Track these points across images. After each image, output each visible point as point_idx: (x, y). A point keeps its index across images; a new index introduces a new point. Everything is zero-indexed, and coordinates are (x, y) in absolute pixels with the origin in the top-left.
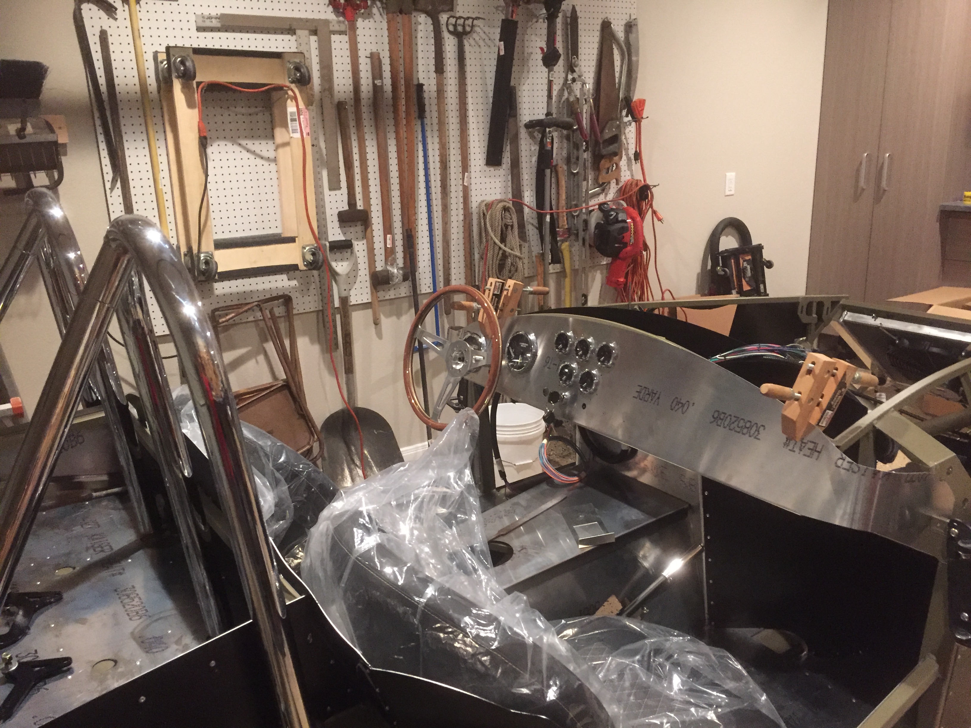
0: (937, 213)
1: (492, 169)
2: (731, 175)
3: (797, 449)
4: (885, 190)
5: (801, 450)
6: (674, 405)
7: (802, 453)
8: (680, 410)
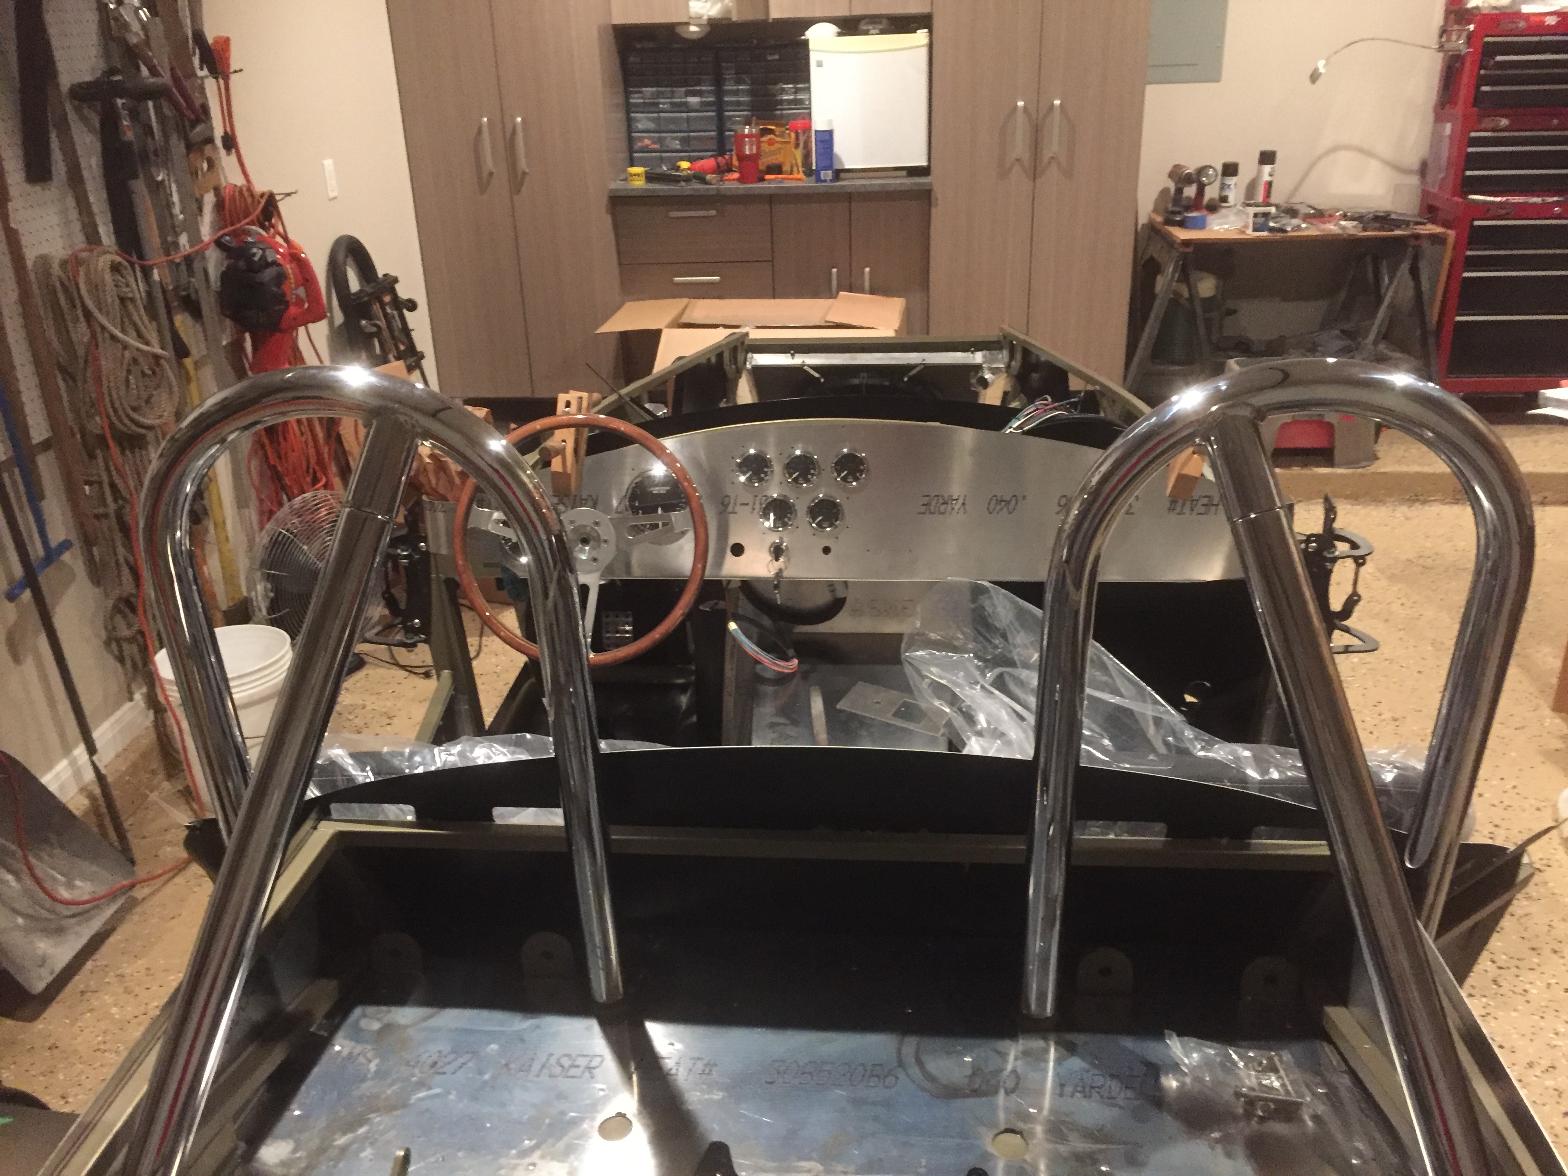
0: (605, 200)
1: (38, 188)
2: (328, 163)
3: (1187, 510)
4: (524, 174)
5: (1192, 510)
6: (992, 507)
7: (1195, 512)
8: (1005, 510)
